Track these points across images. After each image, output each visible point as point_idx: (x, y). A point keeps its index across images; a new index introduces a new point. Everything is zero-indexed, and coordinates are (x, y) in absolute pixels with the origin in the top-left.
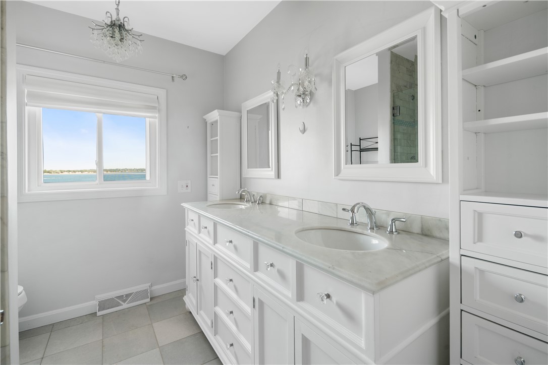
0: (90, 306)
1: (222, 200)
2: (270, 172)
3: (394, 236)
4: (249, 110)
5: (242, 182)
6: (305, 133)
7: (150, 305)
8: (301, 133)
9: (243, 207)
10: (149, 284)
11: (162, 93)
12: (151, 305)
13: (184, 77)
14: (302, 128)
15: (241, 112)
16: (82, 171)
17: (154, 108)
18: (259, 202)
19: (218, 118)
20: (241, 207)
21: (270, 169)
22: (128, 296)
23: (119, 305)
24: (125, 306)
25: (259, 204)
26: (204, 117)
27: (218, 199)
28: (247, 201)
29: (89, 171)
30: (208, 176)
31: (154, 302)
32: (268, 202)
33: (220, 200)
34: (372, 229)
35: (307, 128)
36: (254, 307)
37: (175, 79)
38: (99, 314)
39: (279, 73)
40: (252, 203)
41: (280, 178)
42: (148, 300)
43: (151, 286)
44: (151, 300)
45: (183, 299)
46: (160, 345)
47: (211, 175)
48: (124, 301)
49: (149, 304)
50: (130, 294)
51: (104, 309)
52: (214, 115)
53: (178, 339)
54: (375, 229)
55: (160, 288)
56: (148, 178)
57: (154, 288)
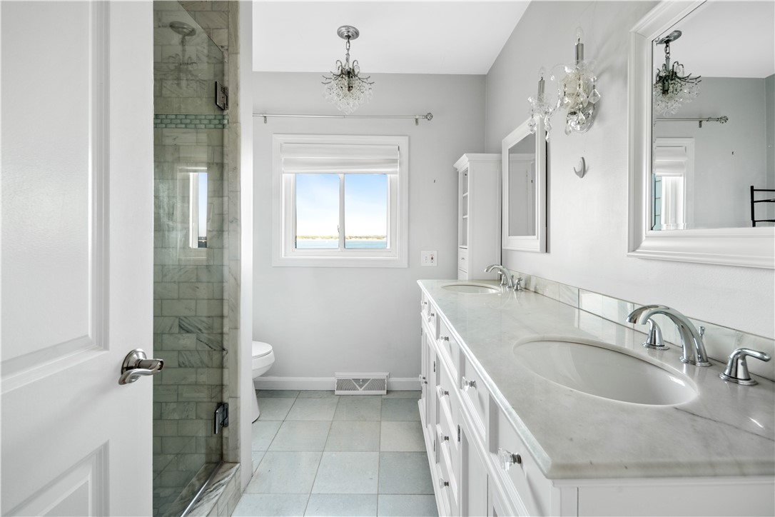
0: (328, 382)
1: (473, 280)
2: (535, 242)
3: (739, 387)
4: (511, 148)
5: (502, 256)
6: (585, 176)
7: (385, 399)
8: (578, 177)
9: (494, 291)
10: (387, 374)
11: (403, 142)
12: (387, 399)
13: (429, 116)
14: (579, 168)
15: (501, 153)
16: (367, 238)
17: (395, 161)
18: (517, 287)
19: (468, 165)
20: (491, 291)
21: (535, 237)
22: (365, 381)
23: (355, 389)
24: (361, 391)
25: (517, 290)
26: (455, 165)
27: (467, 278)
28: (503, 284)
29: (373, 238)
30: (460, 246)
31: (390, 396)
32: (532, 289)
33: (469, 280)
34: (691, 362)
35: (588, 167)
36: (459, 440)
37: (419, 121)
38: (337, 392)
39: (542, 82)
40: (510, 287)
41: (549, 252)
42: (385, 392)
43: (389, 377)
44: (387, 393)
45: (417, 403)
46: (381, 450)
47: (463, 244)
48: (361, 386)
49: (385, 397)
50: (367, 380)
51: (341, 389)
52: (464, 162)
53: (402, 451)
54: (698, 364)
55: (398, 382)
56: (388, 247)
57: (393, 379)
